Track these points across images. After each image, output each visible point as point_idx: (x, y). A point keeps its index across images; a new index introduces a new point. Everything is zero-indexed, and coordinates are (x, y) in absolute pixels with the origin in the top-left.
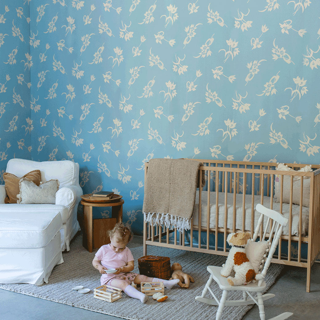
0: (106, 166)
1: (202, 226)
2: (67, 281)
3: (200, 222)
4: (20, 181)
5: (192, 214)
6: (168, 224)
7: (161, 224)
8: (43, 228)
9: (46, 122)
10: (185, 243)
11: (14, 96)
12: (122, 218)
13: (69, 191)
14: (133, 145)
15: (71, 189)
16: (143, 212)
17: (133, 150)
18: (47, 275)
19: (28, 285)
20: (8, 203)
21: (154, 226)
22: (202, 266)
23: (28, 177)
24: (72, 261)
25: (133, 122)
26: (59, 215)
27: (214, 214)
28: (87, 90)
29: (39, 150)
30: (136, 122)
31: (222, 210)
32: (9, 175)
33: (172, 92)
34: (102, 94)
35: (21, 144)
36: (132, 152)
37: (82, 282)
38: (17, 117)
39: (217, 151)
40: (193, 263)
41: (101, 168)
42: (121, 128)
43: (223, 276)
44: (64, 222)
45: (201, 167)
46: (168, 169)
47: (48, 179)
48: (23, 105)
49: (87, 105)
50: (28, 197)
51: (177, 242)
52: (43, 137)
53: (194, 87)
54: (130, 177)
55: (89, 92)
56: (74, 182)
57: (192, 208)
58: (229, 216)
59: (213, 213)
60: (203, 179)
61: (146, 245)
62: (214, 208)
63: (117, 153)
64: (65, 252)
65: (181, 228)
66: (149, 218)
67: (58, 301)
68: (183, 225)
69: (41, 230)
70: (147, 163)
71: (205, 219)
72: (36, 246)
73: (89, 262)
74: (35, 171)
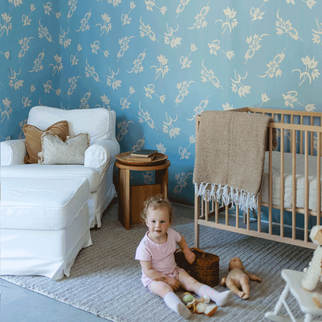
0: (148, 115)
1: (274, 203)
2: (94, 274)
3: (271, 198)
4: (43, 136)
5: (260, 188)
6: (226, 199)
7: (218, 199)
8: (64, 204)
9: (77, 60)
10: (251, 218)
11: (39, 30)
12: (167, 186)
13: (100, 150)
14: (183, 89)
15: (104, 147)
16: (194, 182)
17: (183, 95)
18: (68, 265)
19: (44, 278)
20: (29, 163)
21: (208, 200)
22: (275, 258)
23: (52, 130)
24: (103, 243)
25: (183, 60)
26: (87, 183)
27: (290, 189)
28: (126, 20)
29: (69, 93)
30: (186, 59)
31: (301, 183)
32: (31, 128)
33: (231, 21)
34: (143, 25)
35: (47, 87)
36: (181, 97)
37: (113, 277)
38: (43, 54)
39: (292, 98)
40: (261, 252)
41: (142, 117)
42: (167, 67)
43: (306, 290)
44: (93, 190)
45: (271, 124)
46: (227, 126)
47: (77, 133)
48: (50, 40)
49: (125, 38)
50: (52, 156)
51: (240, 216)
52: (74, 78)
53: (260, 15)
54: (179, 129)
55: (129, 23)
56: (109, 135)
57: (259, 179)
58: (311, 192)
59: (288, 187)
60: (274, 140)
61: (198, 225)
62: (289, 181)
63: (162, 98)
64: (94, 229)
65: (244, 206)
66: (202, 190)
67: (80, 307)
68: (247, 202)
69: (61, 206)
70: (199, 117)
71: (277, 195)
72: (54, 228)
73: (124, 245)
74: (62, 122)
